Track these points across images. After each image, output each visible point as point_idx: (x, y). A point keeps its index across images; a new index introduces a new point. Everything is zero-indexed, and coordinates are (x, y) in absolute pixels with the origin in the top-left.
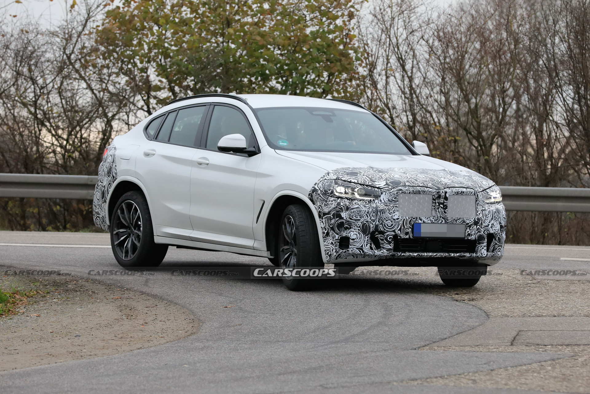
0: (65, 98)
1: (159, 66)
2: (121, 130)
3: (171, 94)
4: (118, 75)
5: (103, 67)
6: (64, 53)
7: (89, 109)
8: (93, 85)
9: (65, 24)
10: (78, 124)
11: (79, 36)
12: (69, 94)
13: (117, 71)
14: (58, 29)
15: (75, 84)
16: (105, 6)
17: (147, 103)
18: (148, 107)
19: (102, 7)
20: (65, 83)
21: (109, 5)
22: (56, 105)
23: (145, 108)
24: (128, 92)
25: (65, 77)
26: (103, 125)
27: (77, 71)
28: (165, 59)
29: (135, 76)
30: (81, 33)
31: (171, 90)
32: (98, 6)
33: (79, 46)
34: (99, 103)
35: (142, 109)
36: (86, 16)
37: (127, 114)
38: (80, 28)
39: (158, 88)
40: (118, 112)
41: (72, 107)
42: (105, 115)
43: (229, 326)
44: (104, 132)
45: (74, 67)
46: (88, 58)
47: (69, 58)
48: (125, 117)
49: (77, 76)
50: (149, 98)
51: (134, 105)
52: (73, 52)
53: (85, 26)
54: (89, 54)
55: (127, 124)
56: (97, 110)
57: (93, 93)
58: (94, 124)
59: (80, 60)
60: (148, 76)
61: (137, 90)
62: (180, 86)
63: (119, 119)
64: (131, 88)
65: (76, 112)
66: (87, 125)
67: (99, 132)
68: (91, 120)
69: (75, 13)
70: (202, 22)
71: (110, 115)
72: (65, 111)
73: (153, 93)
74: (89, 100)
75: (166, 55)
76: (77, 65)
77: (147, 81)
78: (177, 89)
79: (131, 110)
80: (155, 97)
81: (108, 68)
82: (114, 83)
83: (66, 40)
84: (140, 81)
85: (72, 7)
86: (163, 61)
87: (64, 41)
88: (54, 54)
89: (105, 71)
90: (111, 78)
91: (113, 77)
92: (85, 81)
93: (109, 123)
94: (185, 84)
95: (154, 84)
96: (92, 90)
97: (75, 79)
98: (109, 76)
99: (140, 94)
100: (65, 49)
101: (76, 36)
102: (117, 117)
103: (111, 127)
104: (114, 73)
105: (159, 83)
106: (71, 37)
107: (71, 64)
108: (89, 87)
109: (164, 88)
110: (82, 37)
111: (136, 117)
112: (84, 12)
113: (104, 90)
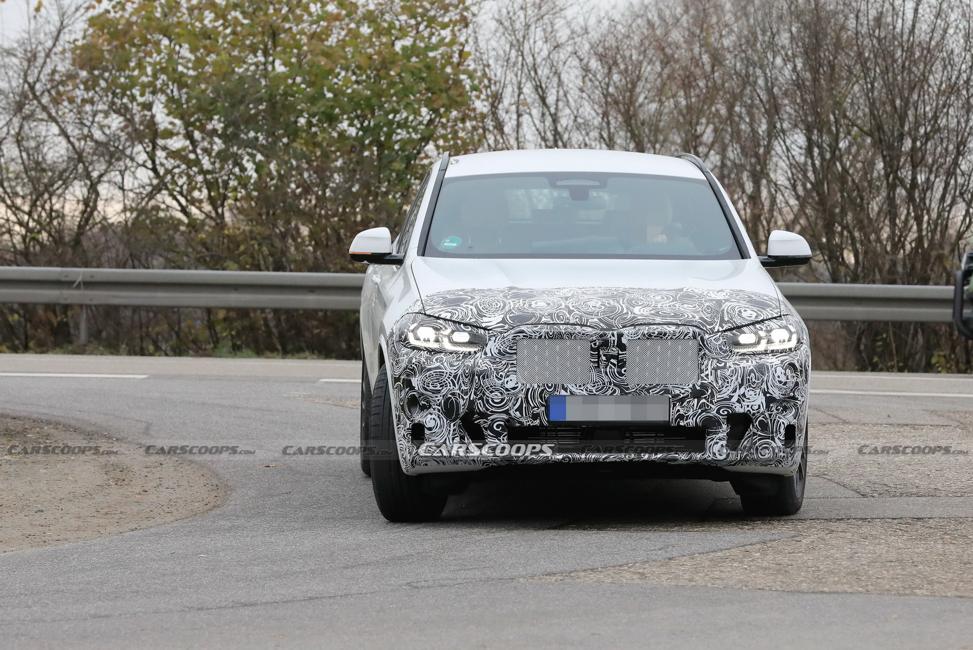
0: (27, 150)
1: (171, 100)
2: (112, 198)
3: (188, 143)
4: (106, 114)
5: (84, 101)
6: (26, 81)
7: (64, 165)
8: (70, 129)
9: (26, 36)
10: (46, 189)
11: (48, 56)
12: (33, 144)
13: (106, 107)
14: (15, 45)
15: (42, 128)
16: (88, 9)
17: (152, 157)
18: (154, 162)
19: (82, 10)
20: (26, 127)
21: (94, 7)
22: (13, 160)
23: (149, 164)
24: (123, 139)
25: (26, 118)
26: (85, 190)
27: (45, 108)
28: (179, 89)
29: (133, 115)
30: (50, 50)
31: (189, 136)
32: (77, 9)
33: (48, 69)
34: (79, 157)
35: (144, 165)
36: (58, 24)
37: (122, 174)
38: (50, 43)
39: (169, 134)
40: (106, 171)
41: (38, 163)
42: (88, 176)
43: (272, 496)
44: (86, 202)
45: (39, 102)
46: (61, 88)
47: (32, 88)
48: (119, 179)
49: (44, 116)
50: (154, 148)
51: (132, 159)
52: (38, 80)
53: (57, 39)
54: (62, 83)
55: (122, 188)
56: (76, 168)
57: (69, 142)
58: (71, 188)
59: (49, 91)
60: (153, 116)
61: (136, 136)
62: (202, 129)
63: (109, 182)
64: (128, 134)
65: (44, 170)
66: (60, 191)
67: (78, 202)
68: (66, 184)
69: (41, 20)
70: (234, 33)
71: (95, 174)
72: (26, 170)
73: (161, 142)
74: (63, 152)
75: (181, 85)
76: (45, 100)
77: (152, 123)
78: (197, 135)
79: (126, 168)
80: (164, 148)
81: (91, 102)
82: (101, 127)
83: (29, 61)
84: (141, 123)
85: (38, 9)
86: (176, 93)
87: (25, 64)
88: (9, 82)
89: (88, 108)
90: (97, 119)
91: (99, 118)
92: (57, 123)
93: (93, 188)
94: (209, 127)
95: (161, 127)
96: (67, 137)
97: (42, 120)
98: (95, 114)
99: (141, 142)
100: (26, 75)
101: (43, 54)
102: (105, 178)
103: (97, 194)
104: (101, 111)
105: (170, 127)
106: (35, 56)
107: (35, 97)
108: (64, 133)
109: (178, 134)
110: (53, 56)
111: (136, 178)
112: (56, 18)
113: (85, 138)
